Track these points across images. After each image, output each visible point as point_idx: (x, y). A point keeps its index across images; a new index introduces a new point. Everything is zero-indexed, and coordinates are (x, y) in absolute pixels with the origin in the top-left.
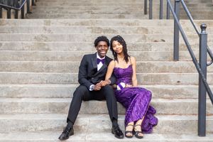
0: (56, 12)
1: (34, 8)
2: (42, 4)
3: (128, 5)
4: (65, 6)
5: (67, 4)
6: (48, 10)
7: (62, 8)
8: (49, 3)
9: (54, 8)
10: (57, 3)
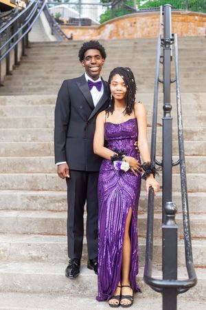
0: (37, 83)
1: (9, 79)
2: (21, 73)
3: (143, 70)
4: (51, 75)
5: (55, 71)
6: (27, 81)
7: (47, 78)
8: (30, 71)
9: (37, 78)
10: (42, 70)
